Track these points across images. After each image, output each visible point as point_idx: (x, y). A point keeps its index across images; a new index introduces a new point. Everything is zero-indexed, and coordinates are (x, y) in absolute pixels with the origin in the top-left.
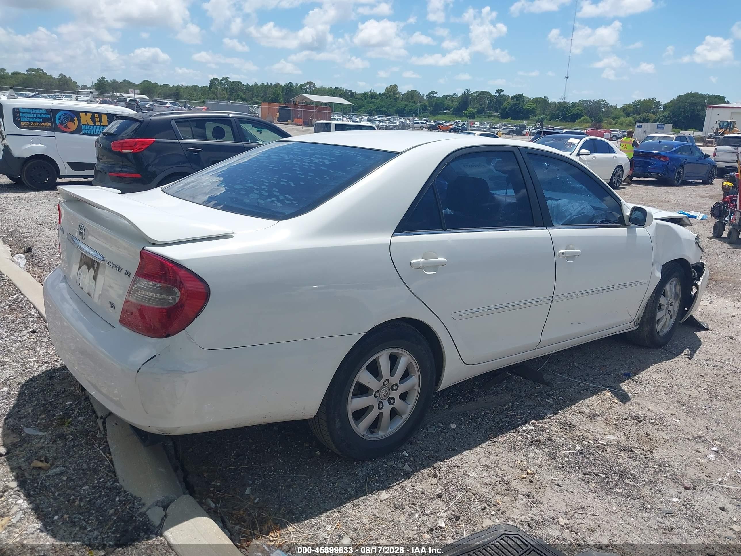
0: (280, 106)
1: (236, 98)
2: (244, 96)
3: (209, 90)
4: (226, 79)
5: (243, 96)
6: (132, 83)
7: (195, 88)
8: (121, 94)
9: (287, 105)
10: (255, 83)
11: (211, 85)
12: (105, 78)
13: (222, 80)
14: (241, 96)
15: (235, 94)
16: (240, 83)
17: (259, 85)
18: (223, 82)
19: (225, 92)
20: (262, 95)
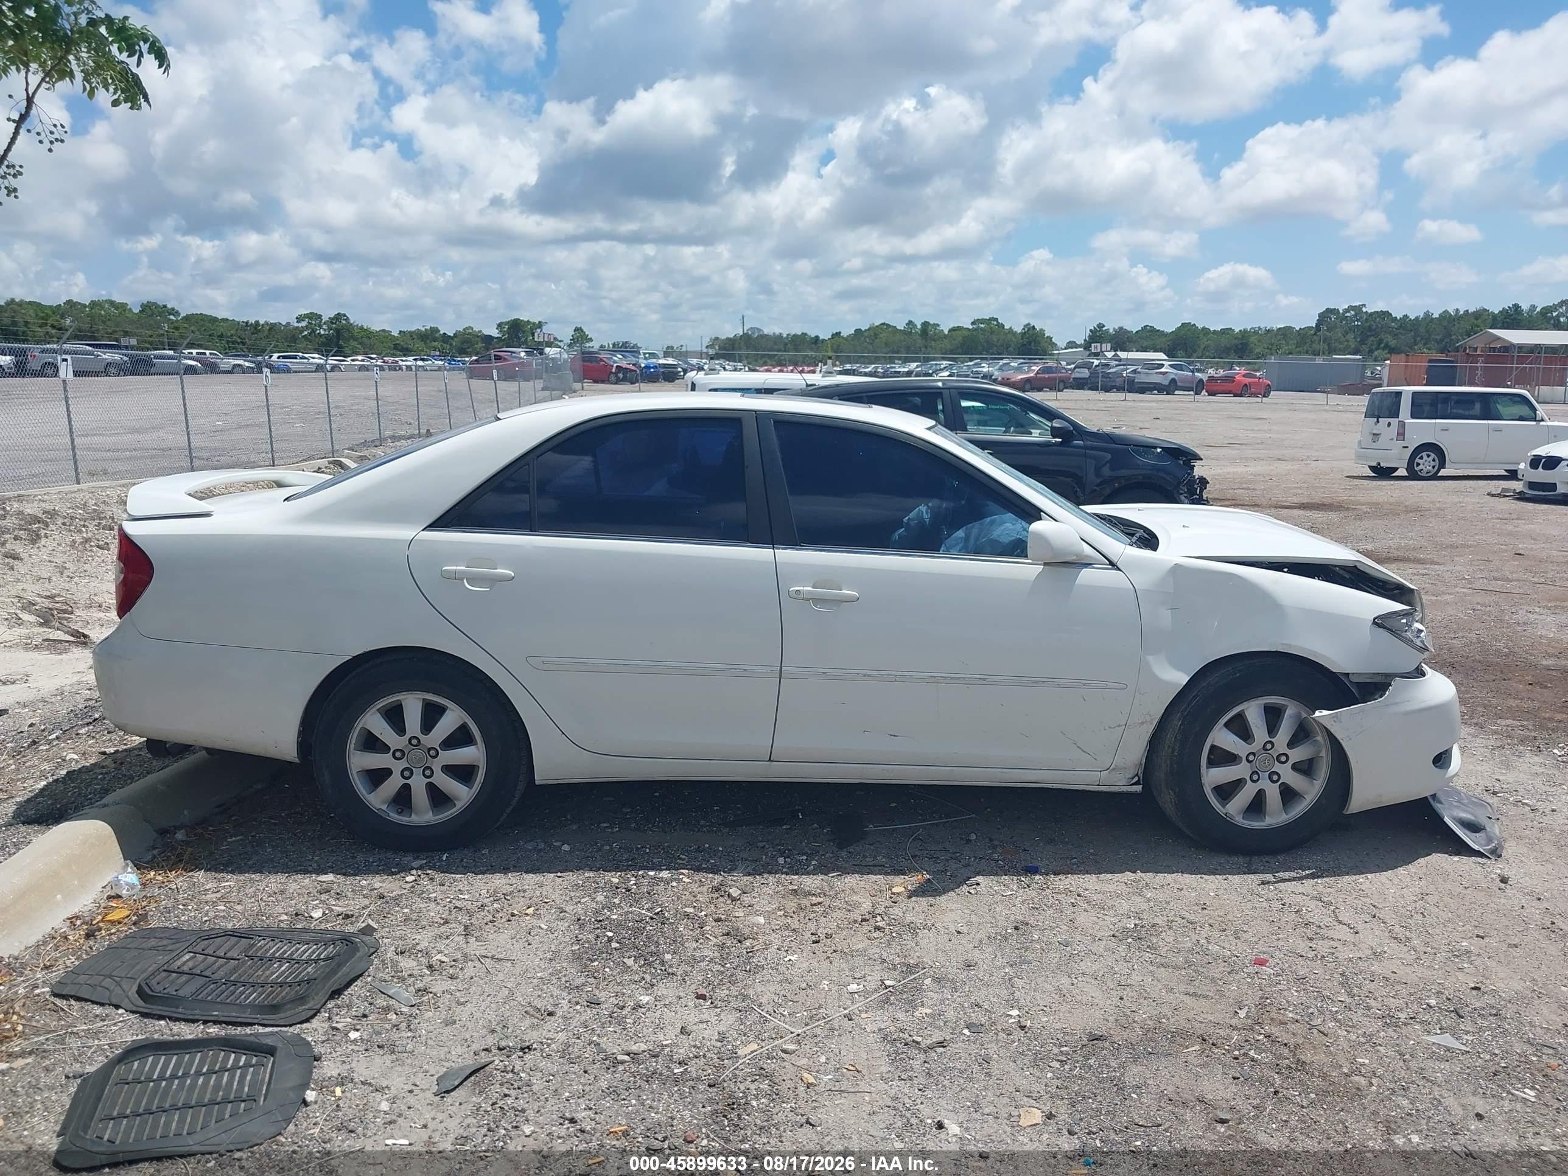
0: (1430, 361)
1: (1374, 347)
2: (1393, 343)
3: (1315, 334)
4: (1358, 309)
5: (1390, 344)
6: (1158, 331)
7: (1286, 332)
8: (1116, 355)
9: (1450, 357)
10: (1427, 314)
11: (1320, 322)
12: (1104, 326)
13: (1347, 311)
14: (1387, 342)
15: (1373, 338)
16: (1386, 314)
17: (1436, 315)
18: (1348, 314)
19: (1351, 336)
20: (1438, 337)
